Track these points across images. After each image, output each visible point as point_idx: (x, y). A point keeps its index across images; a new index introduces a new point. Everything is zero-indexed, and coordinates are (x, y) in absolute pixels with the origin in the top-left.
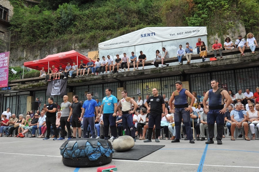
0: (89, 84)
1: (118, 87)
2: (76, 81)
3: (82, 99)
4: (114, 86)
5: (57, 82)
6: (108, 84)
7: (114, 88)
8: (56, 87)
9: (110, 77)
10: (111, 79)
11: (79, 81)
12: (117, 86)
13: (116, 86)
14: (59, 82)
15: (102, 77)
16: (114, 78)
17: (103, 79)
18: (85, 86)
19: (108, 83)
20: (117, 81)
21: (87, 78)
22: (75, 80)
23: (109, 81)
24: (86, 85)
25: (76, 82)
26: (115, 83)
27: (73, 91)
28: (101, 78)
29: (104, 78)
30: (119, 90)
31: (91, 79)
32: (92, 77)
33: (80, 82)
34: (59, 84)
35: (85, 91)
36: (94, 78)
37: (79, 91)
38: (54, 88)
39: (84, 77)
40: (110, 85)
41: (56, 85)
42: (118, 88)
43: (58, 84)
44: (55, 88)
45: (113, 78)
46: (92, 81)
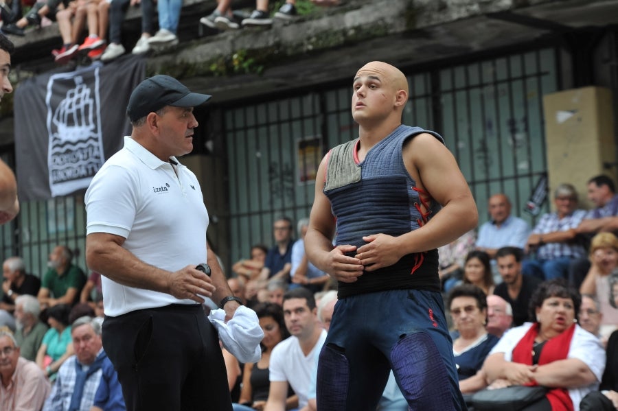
0: (317, 79)
1: (560, 87)
2: (210, 63)
3: (278, 204)
4: (517, 85)
5: (70, 84)
6: (473, 69)
7: (518, 98)
8: (70, 122)
9: (463, 13)
10: (481, 25)
11: (228, 63)
12: (549, 81)
13: (532, 82)
14: (89, 81)
15: (401, 15)
16: (504, 15)
17: (412, 33)
18: (295, 103)
19: (468, 58)
20: (537, 33)
21: (290, 35)
22: (199, 53)
23: (475, 46)
24: (300, 92)
25: (210, 74)
26: (530, 58)
27: (209, 145)
28: (400, 27)
29: (421, 24)
30: (563, 116)
31: (325, 34)
32: (324, 23)
33: (242, 71)
34: (92, 96)
35: (298, 140)
36: (344, 32)
37: (252, 143)
38: (55, 129)
39: (269, 27)
40: (488, 78)
41: (66, 105)
42: (549, 100)
43: (82, 97)
44: (67, 133)
45: (491, 15)
46: (336, 54)
